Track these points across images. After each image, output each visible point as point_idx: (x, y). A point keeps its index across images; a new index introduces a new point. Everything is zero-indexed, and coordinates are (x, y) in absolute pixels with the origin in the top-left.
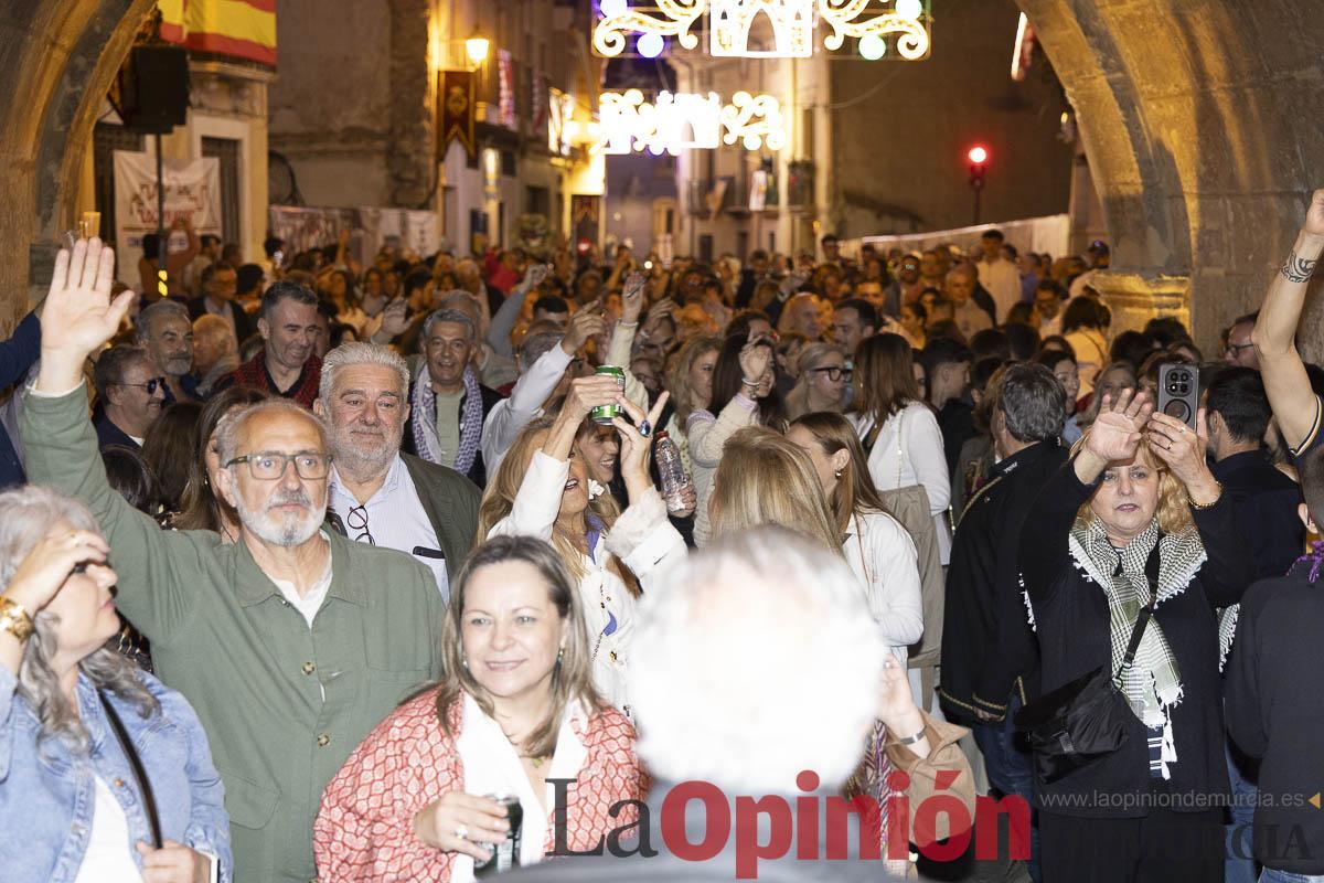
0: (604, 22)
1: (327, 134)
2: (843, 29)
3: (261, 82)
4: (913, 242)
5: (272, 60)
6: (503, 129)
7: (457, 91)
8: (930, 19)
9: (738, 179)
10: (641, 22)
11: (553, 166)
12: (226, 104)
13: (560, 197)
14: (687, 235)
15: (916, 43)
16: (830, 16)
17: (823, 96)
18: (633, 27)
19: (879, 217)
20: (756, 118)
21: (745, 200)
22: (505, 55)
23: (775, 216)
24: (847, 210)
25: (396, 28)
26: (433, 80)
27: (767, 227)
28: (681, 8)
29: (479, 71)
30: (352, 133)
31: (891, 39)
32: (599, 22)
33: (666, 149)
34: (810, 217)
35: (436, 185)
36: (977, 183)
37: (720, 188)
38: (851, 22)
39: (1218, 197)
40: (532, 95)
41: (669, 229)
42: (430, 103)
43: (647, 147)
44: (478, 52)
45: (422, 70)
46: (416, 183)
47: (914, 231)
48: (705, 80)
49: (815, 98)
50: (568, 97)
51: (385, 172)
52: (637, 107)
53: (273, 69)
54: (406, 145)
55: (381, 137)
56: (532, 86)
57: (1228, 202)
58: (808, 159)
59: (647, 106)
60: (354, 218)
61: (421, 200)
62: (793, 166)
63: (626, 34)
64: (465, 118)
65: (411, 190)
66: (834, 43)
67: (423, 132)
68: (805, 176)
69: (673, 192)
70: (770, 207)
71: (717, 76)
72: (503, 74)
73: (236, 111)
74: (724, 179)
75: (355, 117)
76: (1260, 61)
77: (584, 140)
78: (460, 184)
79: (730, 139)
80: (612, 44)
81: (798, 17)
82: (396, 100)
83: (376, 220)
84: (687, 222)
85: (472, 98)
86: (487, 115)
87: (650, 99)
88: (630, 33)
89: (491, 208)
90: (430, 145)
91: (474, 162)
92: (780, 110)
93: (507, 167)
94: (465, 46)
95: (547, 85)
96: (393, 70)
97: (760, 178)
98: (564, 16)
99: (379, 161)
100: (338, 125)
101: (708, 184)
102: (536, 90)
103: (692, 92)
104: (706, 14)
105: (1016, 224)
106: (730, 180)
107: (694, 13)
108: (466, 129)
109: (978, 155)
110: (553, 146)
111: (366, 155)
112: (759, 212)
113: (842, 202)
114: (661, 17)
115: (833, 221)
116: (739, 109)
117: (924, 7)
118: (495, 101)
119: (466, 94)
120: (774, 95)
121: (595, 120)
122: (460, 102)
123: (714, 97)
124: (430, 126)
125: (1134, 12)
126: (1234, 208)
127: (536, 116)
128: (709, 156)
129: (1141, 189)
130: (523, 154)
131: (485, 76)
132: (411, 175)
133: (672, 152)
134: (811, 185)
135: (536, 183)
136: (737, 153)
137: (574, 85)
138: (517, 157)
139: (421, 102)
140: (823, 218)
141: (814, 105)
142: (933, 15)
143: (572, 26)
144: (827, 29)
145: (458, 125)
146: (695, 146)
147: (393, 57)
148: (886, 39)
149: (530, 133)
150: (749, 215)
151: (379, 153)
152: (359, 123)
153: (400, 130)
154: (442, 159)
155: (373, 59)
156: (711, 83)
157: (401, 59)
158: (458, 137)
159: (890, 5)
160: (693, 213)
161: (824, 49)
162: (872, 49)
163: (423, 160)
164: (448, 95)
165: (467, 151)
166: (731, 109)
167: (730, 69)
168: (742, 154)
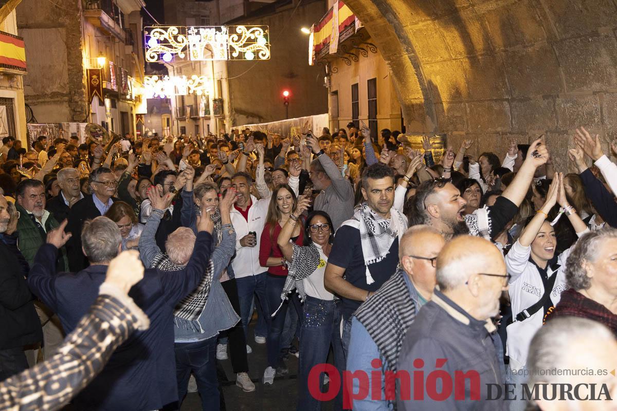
0: (149, 49)
1: (45, 95)
2: (238, 50)
3: (20, 75)
4: (263, 125)
5: (25, 66)
6: (112, 91)
7: (94, 77)
8: (269, 45)
9: (194, 106)
10: (163, 49)
11: (128, 104)
12: (7, 84)
13: (132, 115)
14: (176, 126)
15: (266, 54)
16: (234, 45)
17: (225, 75)
18: (160, 51)
19: (247, 117)
20: (200, 84)
21: (197, 114)
22: (111, 63)
23: (209, 119)
24: (236, 115)
25: (69, 54)
26: (85, 73)
27: (206, 123)
28: (176, 43)
29: (102, 69)
30: (54, 95)
31: (256, 53)
32: (147, 49)
33: (166, 96)
34: (222, 119)
35: (89, 113)
36: (287, 103)
37: (188, 110)
38: (241, 47)
39: (461, 102)
40: (122, 78)
41: (168, 125)
42: (85, 81)
43: (159, 96)
44: (102, 62)
45: (80, 69)
46: (81, 113)
47: (260, 122)
48: (179, 71)
49: (222, 76)
50: (133, 78)
51: (69, 108)
52: (156, 82)
53: (25, 70)
54: (76, 98)
55: (66, 95)
56: (121, 75)
57: (467, 104)
58: (220, 97)
59: (160, 81)
60: (60, 126)
61: (84, 119)
62: (215, 100)
63: (158, 53)
64: (98, 87)
65: (78, 115)
66: (235, 55)
67: (83, 92)
68: (220, 104)
69: (170, 112)
70: (207, 116)
71: (183, 69)
72: (111, 70)
73: (11, 87)
74: (188, 106)
75: (56, 88)
76: (489, 44)
77: (139, 94)
78: (97, 112)
79: (191, 92)
80: (153, 57)
81: (222, 45)
82: (71, 81)
83: (68, 127)
84: (175, 122)
85: (101, 80)
86: (107, 85)
87: (161, 78)
88: (160, 53)
89: (109, 120)
90: (86, 98)
91: (102, 103)
92: (208, 81)
93: (113, 105)
94: (96, 60)
95: (126, 74)
96: (69, 70)
97: (202, 106)
98: (129, 49)
99: (66, 105)
100: (49, 91)
101: (182, 110)
102: (123, 76)
103: (174, 75)
104: (187, 45)
105: (305, 117)
106: (191, 106)
107: (183, 45)
108: (99, 91)
109: (286, 94)
110: (128, 97)
111: (61, 102)
112: (202, 117)
113: (234, 112)
114: (171, 47)
115: (231, 119)
116: (194, 81)
117: (267, 41)
118: (110, 81)
119: (98, 78)
120: (205, 75)
121: (142, 86)
122: (96, 81)
123: (184, 77)
124: (85, 91)
125: (423, 28)
126: (470, 107)
127: (123, 85)
128: (183, 97)
129: (423, 101)
130: (119, 100)
131: (105, 71)
132: (80, 110)
133: (168, 97)
134: (222, 107)
135: (124, 111)
136: (193, 97)
137: (134, 74)
138: (116, 101)
139: (81, 82)
140: (227, 118)
141: (222, 78)
142: (270, 43)
143: (132, 52)
144: (232, 49)
145: (96, 90)
146: (177, 95)
147: (69, 65)
148: (254, 53)
149: (122, 92)
150: (199, 119)
151: (66, 102)
152: (57, 90)
153: (74, 92)
154: (91, 103)
155: (61, 66)
156: (181, 72)
157: (72, 65)
158: (96, 94)
159: (255, 40)
160: (177, 119)
161: (232, 57)
162: (249, 56)
163: (83, 103)
164: (91, 78)
165: (100, 100)
166: (191, 81)
167: (188, 67)
168: (196, 97)
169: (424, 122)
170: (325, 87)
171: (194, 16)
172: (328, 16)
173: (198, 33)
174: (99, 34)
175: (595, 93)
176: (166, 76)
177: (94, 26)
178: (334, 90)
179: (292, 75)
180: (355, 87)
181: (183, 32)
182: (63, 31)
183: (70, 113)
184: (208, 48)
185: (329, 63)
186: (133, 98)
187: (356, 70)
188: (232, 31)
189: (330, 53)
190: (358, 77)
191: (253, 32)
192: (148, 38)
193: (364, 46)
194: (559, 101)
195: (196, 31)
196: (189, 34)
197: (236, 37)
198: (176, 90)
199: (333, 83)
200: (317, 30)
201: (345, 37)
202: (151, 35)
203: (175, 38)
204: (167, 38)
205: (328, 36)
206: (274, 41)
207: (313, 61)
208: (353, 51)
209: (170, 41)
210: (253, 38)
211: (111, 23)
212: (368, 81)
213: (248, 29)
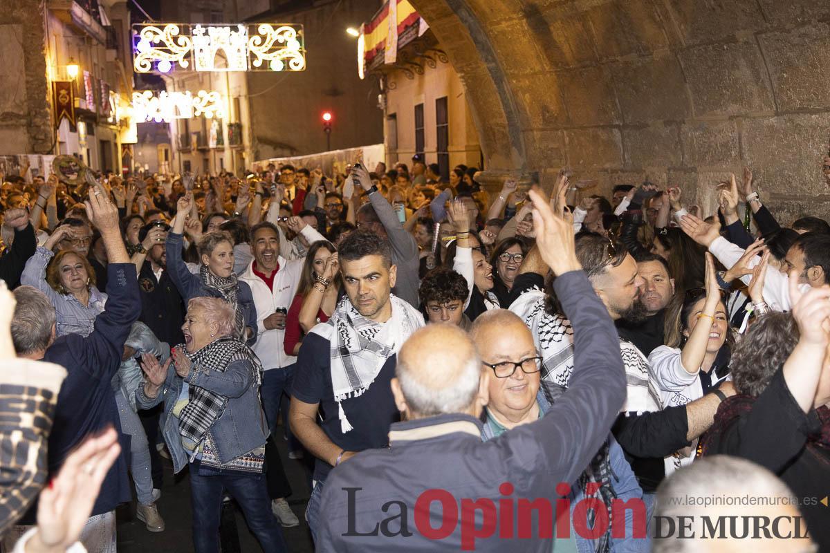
0: (139, 55)
2: (261, 56)
4: (296, 160)
6: (88, 111)
7: (63, 92)
8: (304, 51)
9: (202, 133)
10: (158, 55)
11: (111, 129)
13: (116, 145)
14: (178, 159)
15: (299, 63)
16: (256, 50)
17: (244, 91)
18: (154, 58)
19: (275, 149)
20: (210, 103)
21: (206, 143)
23: (223, 150)
24: (260, 146)
25: (27, 60)
26: (50, 86)
27: (218, 156)
28: (176, 47)
29: (74, 82)
30: (7, 116)
31: (286, 61)
32: (136, 55)
33: (163, 120)
34: (241, 151)
35: (55, 142)
36: (328, 130)
37: (194, 138)
38: (265, 53)
39: (557, 130)
40: (101, 94)
41: (166, 159)
42: (49, 98)
43: (153, 119)
44: (73, 72)
45: (43, 82)
46: (44, 141)
47: (293, 155)
48: (181, 85)
49: (239, 92)
50: (116, 94)
51: (27, 135)
52: (150, 99)
54: (38, 121)
55: (23, 117)
56: (101, 89)
57: (565, 132)
58: (237, 121)
59: (154, 98)
60: (15, 160)
61: (48, 150)
62: (230, 126)
63: (151, 61)
64: (68, 106)
65: (41, 143)
66: (257, 63)
67: (46, 114)
68: (237, 131)
69: (169, 141)
70: (219, 146)
71: (186, 83)
72: (86, 83)
74: (194, 133)
75: (8, 107)
77: (125, 116)
78: (67, 141)
79: (198, 114)
80: (144, 66)
81: (239, 50)
82: (30, 98)
83: (27, 161)
84: (176, 155)
85: (72, 96)
86: (80, 104)
87: (156, 95)
88: (154, 60)
89: (83, 152)
90: (51, 120)
91: (74, 128)
92: (221, 99)
93: (90, 131)
94: (66, 69)
95: (108, 88)
96: (27, 82)
97: (213, 132)
98: (112, 54)
99: (23, 130)
101: (186, 138)
102: (103, 91)
103: (175, 91)
104: (192, 50)
105: (353, 149)
106: (198, 134)
107: (186, 50)
108: (70, 112)
109: (327, 117)
110: (110, 120)
111: (16, 127)
112: (213, 149)
113: (257, 142)
114: (169, 52)
115: (253, 152)
116: (201, 99)
117: (301, 45)
118: (84, 97)
119: (69, 94)
120: (217, 91)
121: (130, 105)
122: (66, 98)
123: (188, 93)
124: (50, 111)
126: (569, 136)
127: (104, 104)
128: (186, 122)
130: (97, 124)
131: (78, 85)
132: (43, 137)
133: (166, 121)
134: (240, 135)
135: (105, 139)
136: (200, 121)
137: (119, 89)
138: (94, 126)
139: (45, 98)
140: (248, 150)
141: (240, 96)
142: (305, 49)
143: (116, 59)
144: (253, 56)
145: (65, 110)
146: (179, 117)
147: (27, 75)
148: (283, 61)
149: (101, 113)
150: (209, 150)
151: (23, 126)
152: (10, 110)
153: (34, 113)
154: (58, 128)
155: (16, 77)
156: (184, 86)
157: (32, 76)
158: (65, 116)
159: (284, 44)
160: (179, 150)
161: (253, 67)
162: (277, 66)
163: (48, 128)
164: (58, 94)
165: (70, 123)
166: (197, 99)
167: (193, 80)
168: (204, 121)
169: (508, 155)
170: (379, 108)
171: (202, 10)
172: (383, 13)
173: (206, 34)
174: (69, 33)
175: (731, 118)
176: (163, 92)
177: (62, 22)
178: (391, 111)
179: (335, 92)
180: (419, 109)
181: (186, 31)
182: (19, 28)
183: (30, 143)
184: (220, 54)
185: (385, 75)
186: (118, 120)
187: (421, 85)
188: (253, 31)
189: (386, 63)
190: (423, 96)
191: (282, 33)
192: (138, 40)
193: (431, 53)
194: (685, 128)
195: (204, 30)
196: (193, 35)
197: (258, 39)
198: (177, 112)
199: (390, 102)
200: (368, 31)
201: (406, 40)
202: (142, 35)
203: (175, 39)
204: (164, 40)
205: (382, 39)
206: (310, 45)
207: (365, 73)
208: (417, 60)
209: (167, 43)
210: (281, 41)
211: (86, 18)
212: (437, 100)
213: (275, 28)
